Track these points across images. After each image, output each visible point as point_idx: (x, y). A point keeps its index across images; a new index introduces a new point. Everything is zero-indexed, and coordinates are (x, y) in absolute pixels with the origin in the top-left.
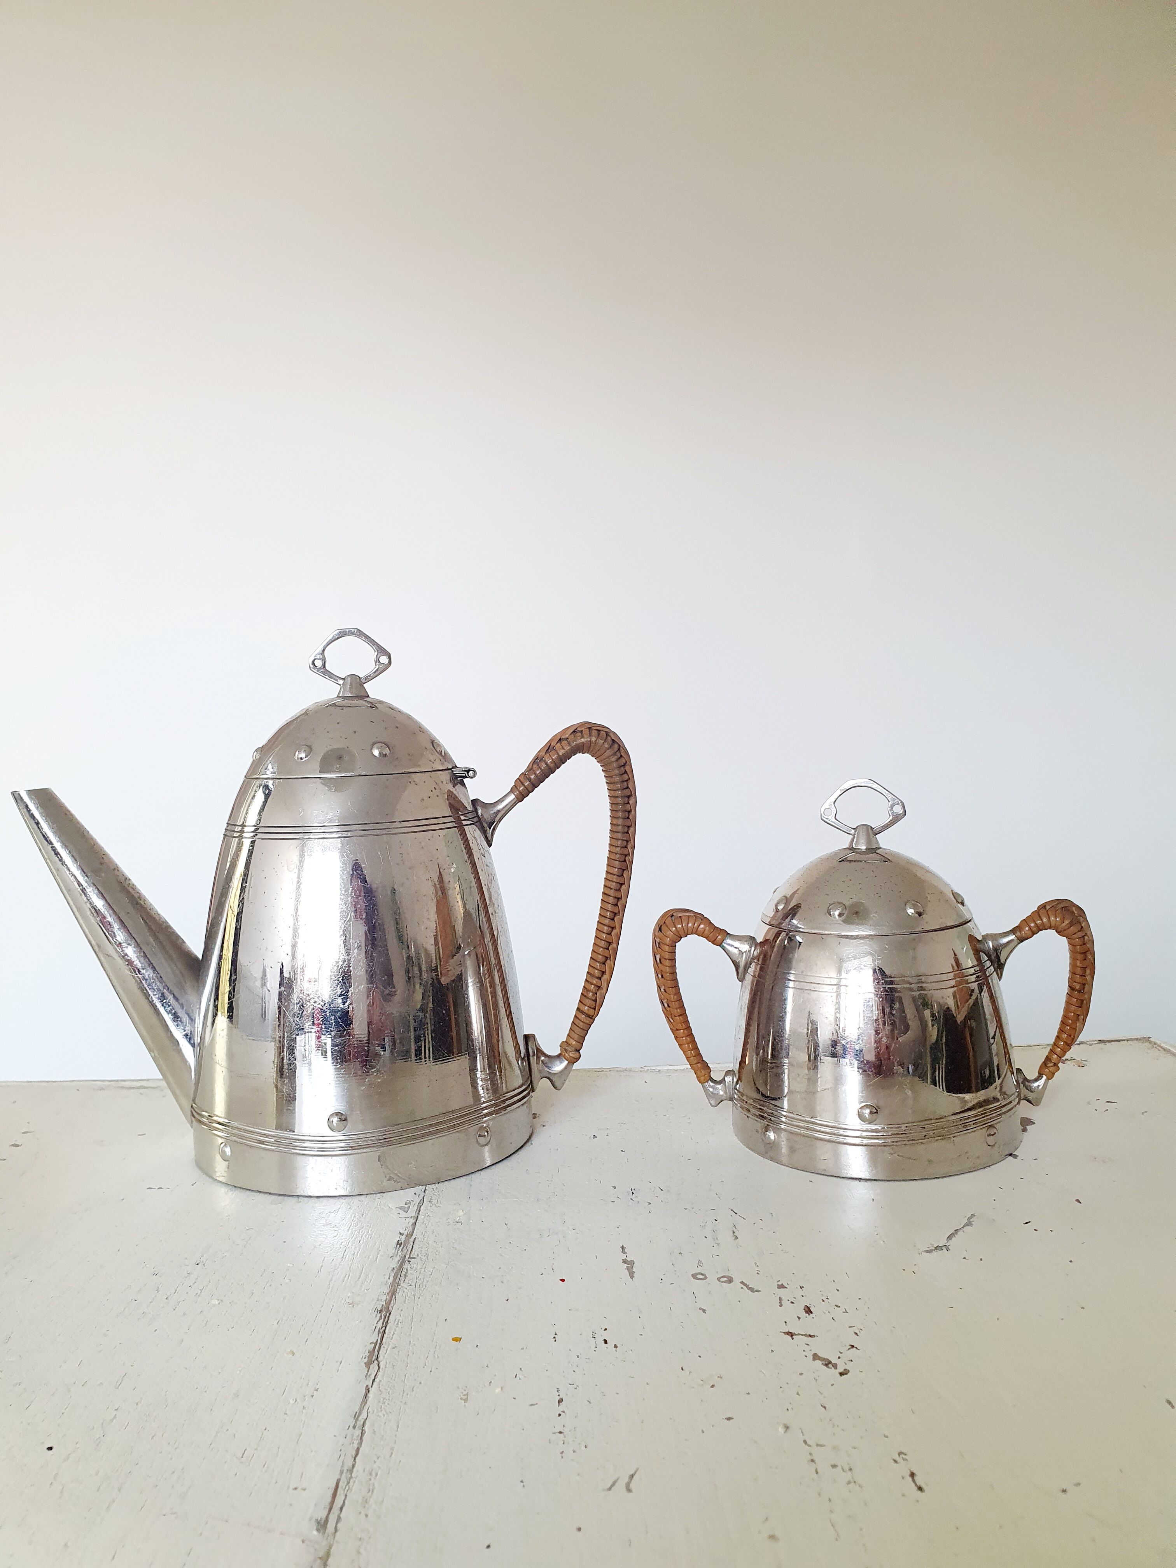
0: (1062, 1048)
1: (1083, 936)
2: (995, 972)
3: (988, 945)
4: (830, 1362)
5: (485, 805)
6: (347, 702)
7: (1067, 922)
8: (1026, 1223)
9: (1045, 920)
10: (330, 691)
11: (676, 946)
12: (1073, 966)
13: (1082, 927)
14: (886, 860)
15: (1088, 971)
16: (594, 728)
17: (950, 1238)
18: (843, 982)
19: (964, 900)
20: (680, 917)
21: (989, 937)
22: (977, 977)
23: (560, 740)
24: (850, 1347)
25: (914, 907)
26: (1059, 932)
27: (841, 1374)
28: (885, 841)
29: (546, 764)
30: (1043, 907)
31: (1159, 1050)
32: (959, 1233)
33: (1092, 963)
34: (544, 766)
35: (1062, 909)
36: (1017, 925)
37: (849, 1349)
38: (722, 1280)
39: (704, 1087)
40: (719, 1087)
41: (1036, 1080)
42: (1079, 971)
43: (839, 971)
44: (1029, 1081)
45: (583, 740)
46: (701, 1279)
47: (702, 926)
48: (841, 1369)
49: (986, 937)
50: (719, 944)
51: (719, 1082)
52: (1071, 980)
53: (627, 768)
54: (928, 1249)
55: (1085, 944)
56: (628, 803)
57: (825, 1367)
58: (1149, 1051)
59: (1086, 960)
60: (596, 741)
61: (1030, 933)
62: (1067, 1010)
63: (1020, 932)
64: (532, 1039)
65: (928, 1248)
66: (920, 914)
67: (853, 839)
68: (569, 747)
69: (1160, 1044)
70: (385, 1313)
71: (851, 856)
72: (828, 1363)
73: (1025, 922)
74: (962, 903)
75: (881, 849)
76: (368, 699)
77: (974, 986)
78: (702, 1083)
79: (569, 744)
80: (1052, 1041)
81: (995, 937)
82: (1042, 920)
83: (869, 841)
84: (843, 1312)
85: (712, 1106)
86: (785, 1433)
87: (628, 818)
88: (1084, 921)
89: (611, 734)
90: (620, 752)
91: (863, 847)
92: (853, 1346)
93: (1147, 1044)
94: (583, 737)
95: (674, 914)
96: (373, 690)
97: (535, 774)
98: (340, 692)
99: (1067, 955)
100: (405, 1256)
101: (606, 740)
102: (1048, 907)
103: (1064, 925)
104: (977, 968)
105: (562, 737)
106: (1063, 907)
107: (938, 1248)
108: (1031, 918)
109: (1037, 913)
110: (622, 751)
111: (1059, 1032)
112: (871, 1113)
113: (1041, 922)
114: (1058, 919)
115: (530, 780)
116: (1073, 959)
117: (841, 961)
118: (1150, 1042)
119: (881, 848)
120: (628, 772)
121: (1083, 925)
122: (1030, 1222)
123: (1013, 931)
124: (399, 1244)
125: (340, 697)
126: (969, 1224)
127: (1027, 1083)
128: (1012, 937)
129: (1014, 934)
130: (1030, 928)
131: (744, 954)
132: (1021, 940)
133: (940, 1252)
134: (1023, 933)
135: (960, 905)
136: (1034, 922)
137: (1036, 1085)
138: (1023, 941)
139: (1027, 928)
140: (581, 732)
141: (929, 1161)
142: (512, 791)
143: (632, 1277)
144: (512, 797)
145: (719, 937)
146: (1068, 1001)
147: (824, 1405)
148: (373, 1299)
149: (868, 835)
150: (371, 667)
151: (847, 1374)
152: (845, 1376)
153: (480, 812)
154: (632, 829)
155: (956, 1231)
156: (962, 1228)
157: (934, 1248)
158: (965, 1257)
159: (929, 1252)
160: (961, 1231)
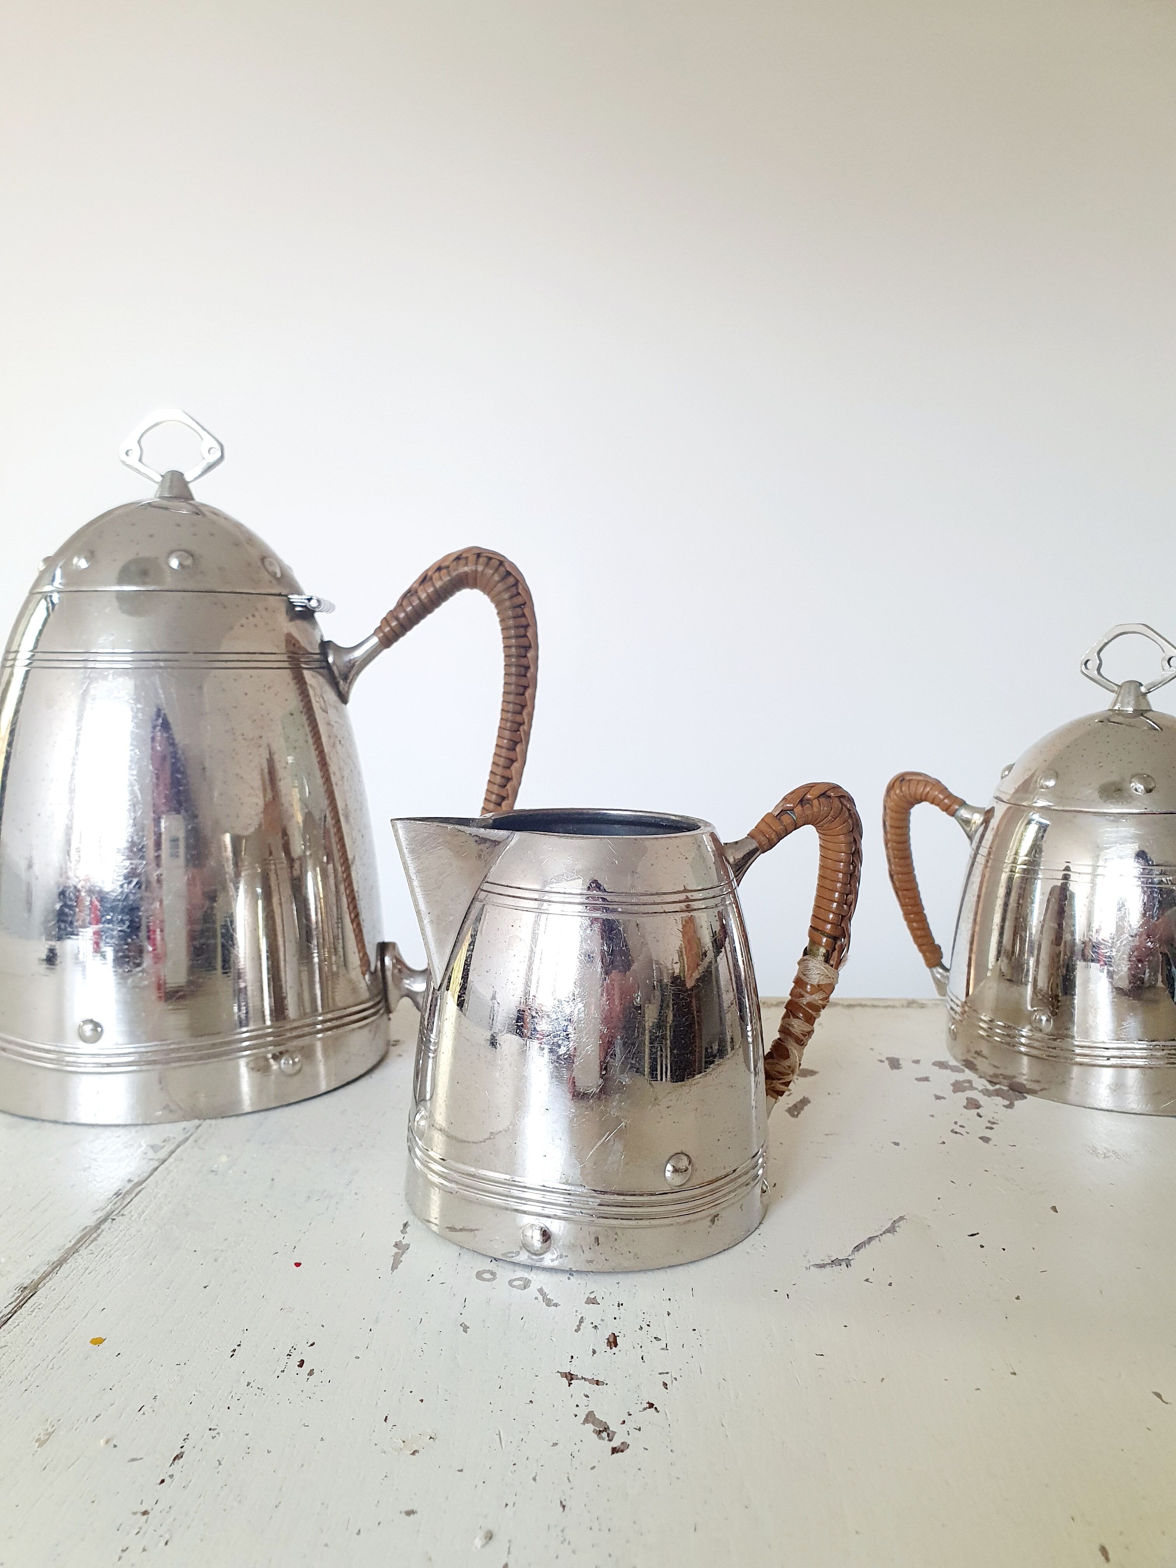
4: (606, 1429)
5: (339, 650)
6: (165, 504)
8: (972, 1235)
16: (484, 555)
17: (857, 1248)
23: (439, 570)
24: (648, 1405)
27: (614, 1450)
29: (419, 598)
32: (873, 1242)
34: (418, 602)
37: (645, 1409)
38: (516, 1283)
45: (466, 569)
46: (489, 1280)
47: (935, 793)
48: (616, 1443)
50: (953, 815)
53: (526, 611)
54: (822, 1262)
56: (526, 656)
57: (595, 1436)
60: (483, 571)
64: (391, 948)
65: (823, 1260)
68: (448, 578)
70: (28, 1292)
72: (603, 1431)
76: (192, 502)
79: (449, 574)
84: (662, 1349)
86: (483, 1546)
87: (525, 676)
89: (506, 564)
90: (517, 589)
91: (1130, 710)
92: (651, 1405)
94: (466, 565)
96: (200, 491)
97: (405, 611)
98: (156, 491)
100: (114, 1211)
101: (496, 570)
105: (442, 566)
107: (836, 1262)
110: (520, 587)
115: (397, 619)
120: (527, 614)
122: (978, 1234)
124: (117, 1194)
125: (157, 497)
126: (891, 1230)
133: (836, 1268)
140: (467, 558)
142: (375, 633)
143: (394, 1267)
144: (375, 640)
145: (953, 807)
147: (564, 1503)
148: (28, 1270)
151: (622, 1451)
152: (620, 1454)
153: (331, 660)
154: (528, 692)
155: (871, 1239)
156: (881, 1235)
157: (830, 1262)
158: (867, 1280)
159: (821, 1267)
160: (878, 1239)
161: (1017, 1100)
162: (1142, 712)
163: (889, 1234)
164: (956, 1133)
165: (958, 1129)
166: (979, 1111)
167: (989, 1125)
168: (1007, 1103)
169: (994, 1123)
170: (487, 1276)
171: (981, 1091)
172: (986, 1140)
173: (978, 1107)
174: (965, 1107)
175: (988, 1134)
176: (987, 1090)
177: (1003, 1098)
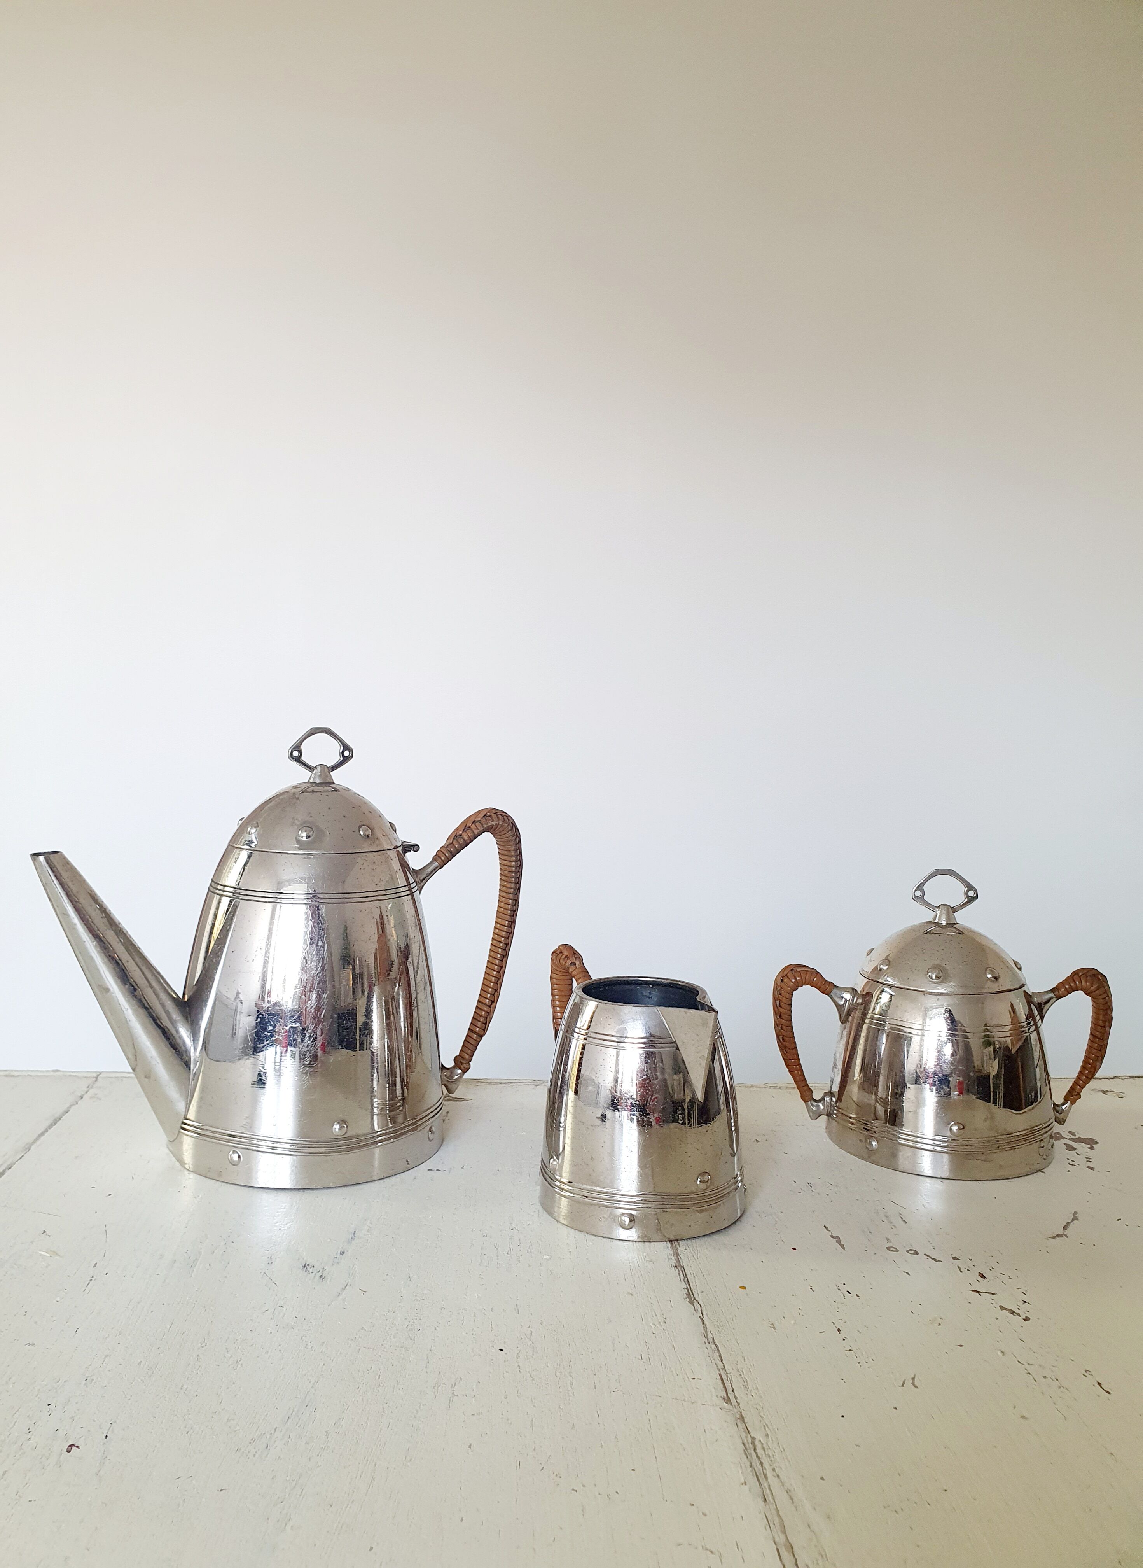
0: (1084, 1081)
1: (1105, 997)
3: (1037, 999)
6: (316, 788)
7: (1093, 985)
9: (1077, 983)
10: (302, 776)
11: (792, 994)
13: (1105, 990)
14: (960, 932)
15: (1107, 1024)
17: (1065, 1228)
18: (927, 1028)
20: (799, 971)
21: (1039, 994)
22: (1028, 1023)
23: (474, 822)
25: (990, 972)
26: (1087, 993)
28: (962, 918)
30: (1075, 973)
32: (1071, 1225)
35: (1091, 976)
36: (1055, 986)
39: (807, 1105)
40: (820, 1104)
41: (1063, 1104)
42: (1101, 1023)
43: (924, 1019)
44: (1058, 1106)
47: (816, 979)
49: (1036, 995)
50: (829, 994)
51: (819, 1101)
54: (1051, 1236)
55: (1105, 1003)
61: (1065, 993)
63: (1058, 992)
67: (936, 915)
71: (932, 928)
73: (1062, 984)
74: (1020, 969)
75: (958, 925)
77: (1027, 1030)
78: (805, 1101)
80: (1075, 1075)
81: (1042, 994)
82: (1075, 983)
83: (948, 917)
85: (812, 1119)
88: (1106, 985)
91: (944, 922)
94: (493, 821)
95: (795, 969)
96: (337, 777)
98: (310, 778)
99: (1091, 1009)
102: (1080, 974)
103: (1091, 987)
105: (476, 819)
106: (1091, 974)
107: (1058, 1235)
108: (1066, 981)
109: (1071, 978)
112: (959, 1129)
113: (1074, 985)
114: (1086, 983)
115: (448, 851)
116: (1097, 1014)
117: (926, 1010)
119: (957, 923)
121: (1106, 988)
123: (1052, 990)
125: (311, 783)
126: (1076, 1218)
127: (1057, 1108)
128: (1051, 995)
129: (1054, 993)
130: (1066, 989)
131: (848, 1002)
132: (1058, 998)
133: (1063, 1239)
134: (1061, 992)
136: (1069, 984)
137: (1063, 1107)
138: (1059, 999)
139: (1063, 989)
141: (1001, 1166)
144: (435, 864)
145: (829, 989)
146: (1090, 1045)
149: (948, 913)
150: (337, 758)
155: (1069, 1223)
158: (1081, 1244)
159: (1053, 1238)
162: (951, 925)
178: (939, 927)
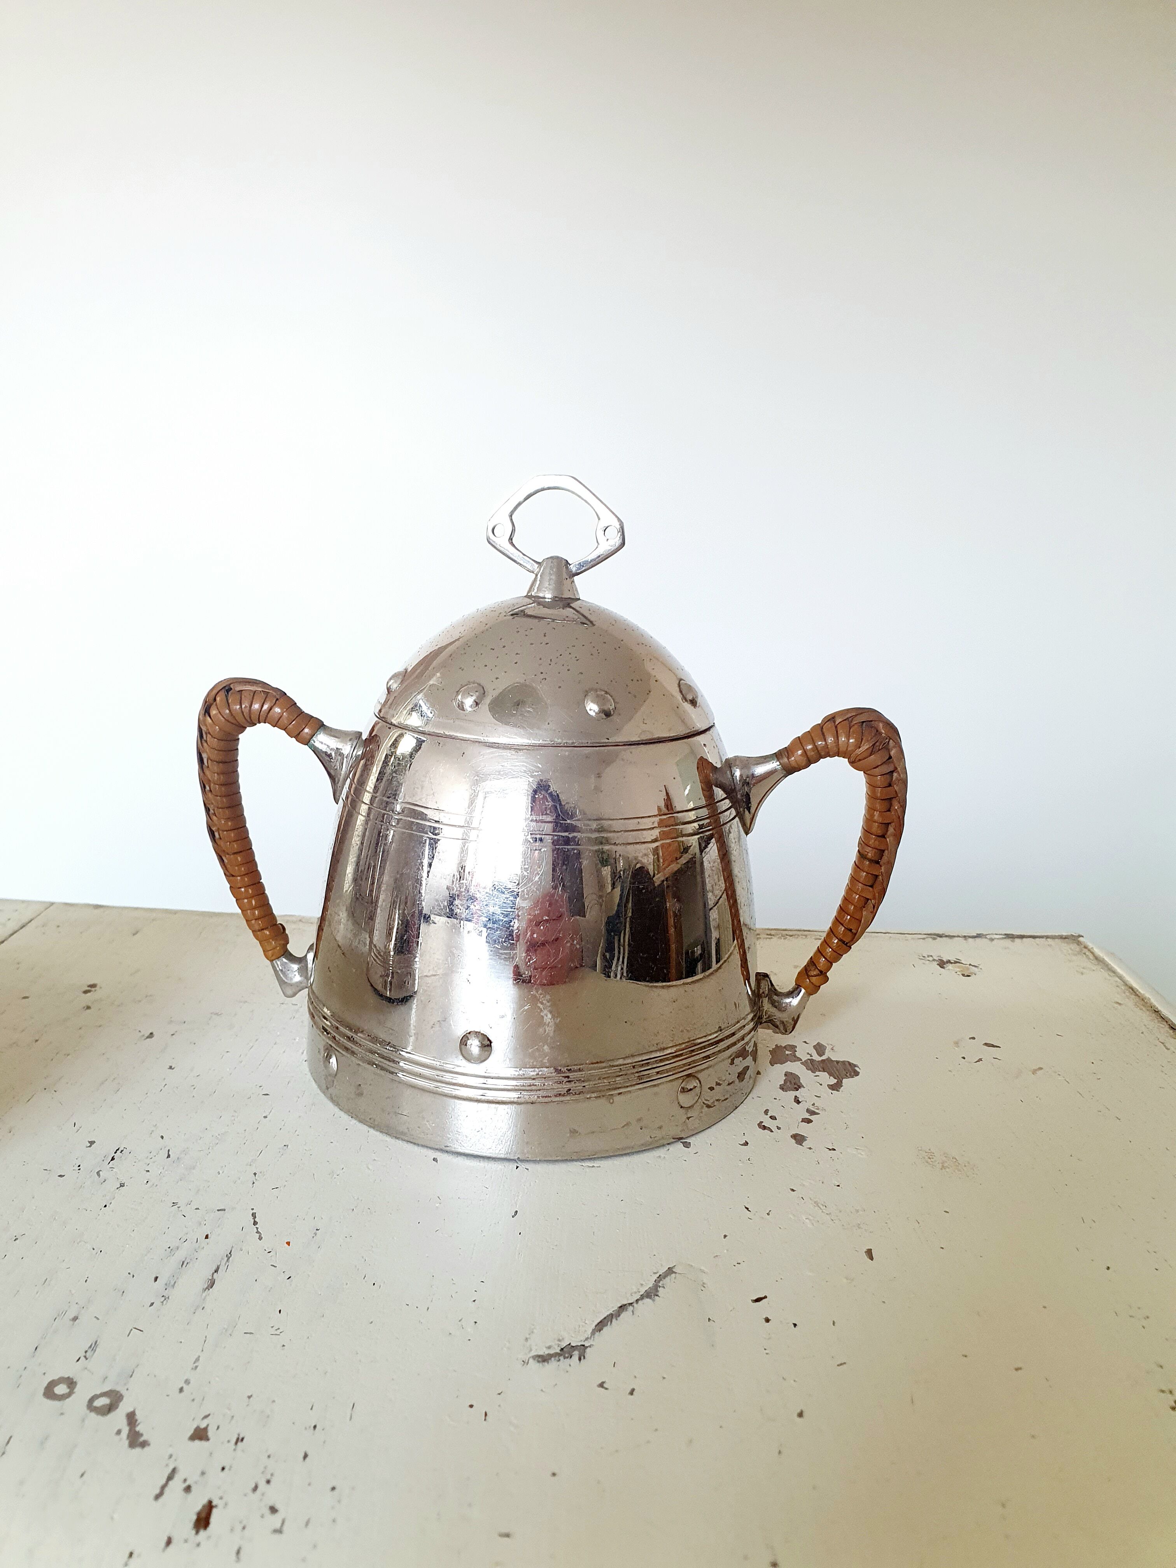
1: (892, 772)
2: (737, 819)
3: (732, 776)
7: (865, 747)
8: (757, 1301)
9: (830, 740)
12: (869, 820)
13: (890, 757)
15: (891, 830)
19: (697, 697)
20: (244, 693)
21: (738, 763)
22: (701, 827)
25: (599, 700)
26: (852, 763)
28: (584, 586)
30: (831, 719)
31: (1089, 959)
32: (624, 1315)
33: (899, 818)
35: (862, 725)
36: (785, 746)
38: (99, 1403)
41: (791, 994)
42: (876, 828)
44: (777, 994)
47: (277, 710)
49: (729, 764)
50: (305, 743)
52: (863, 843)
54: (547, 1352)
55: (890, 785)
58: (1074, 958)
59: (889, 810)
61: (804, 761)
62: (850, 890)
63: (789, 758)
65: (549, 1348)
66: (608, 714)
67: (535, 580)
69: (1092, 948)
71: (524, 608)
73: (799, 741)
74: (693, 702)
75: (576, 601)
77: (694, 841)
81: (747, 762)
82: (825, 740)
83: (559, 584)
88: (894, 747)
91: (549, 596)
93: (1074, 946)
102: (838, 721)
103: (859, 751)
104: (704, 812)
106: (863, 722)
107: (566, 1352)
108: (809, 736)
109: (820, 730)
111: (834, 923)
113: (824, 743)
114: (851, 741)
116: (870, 809)
118: (1079, 943)
119: (576, 598)
121: (892, 753)
122: (765, 1297)
123: (778, 756)
126: (651, 1294)
127: (775, 998)
128: (774, 765)
129: (778, 760)
130: (805, 752)
132: (789, 770)
134: (793, 758)
135: (687, 706)
136: (814, 743)
137: (789, 1001)
138: (792, 774)
139: (800, 752)
145: (306, 730)
146: (854, 875)
149: (561, 576)
155: (623, 1308)
156: (637, 1301)
157: (558, 1351)
158: (601, 1385)
159: (544, 1361)
160: (631, 1308)
161: (847, 1077)
162: (566, 601)
163: (648, 1300)
164: (764, 1128)
165: (768, 1122)
166: (797, 1093)
167: (807, 1116)
168: (833, 1081)
169: (813, 1113)
170: (61, 1389)
171: (805, 1063)
172: (799, 1139)
173: (798, 1087)
174: (782, 1088)
175: (804, 1129)
176: (812, 1061)
177: (830, 1074)
178: (539, 604)
